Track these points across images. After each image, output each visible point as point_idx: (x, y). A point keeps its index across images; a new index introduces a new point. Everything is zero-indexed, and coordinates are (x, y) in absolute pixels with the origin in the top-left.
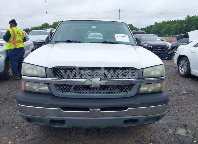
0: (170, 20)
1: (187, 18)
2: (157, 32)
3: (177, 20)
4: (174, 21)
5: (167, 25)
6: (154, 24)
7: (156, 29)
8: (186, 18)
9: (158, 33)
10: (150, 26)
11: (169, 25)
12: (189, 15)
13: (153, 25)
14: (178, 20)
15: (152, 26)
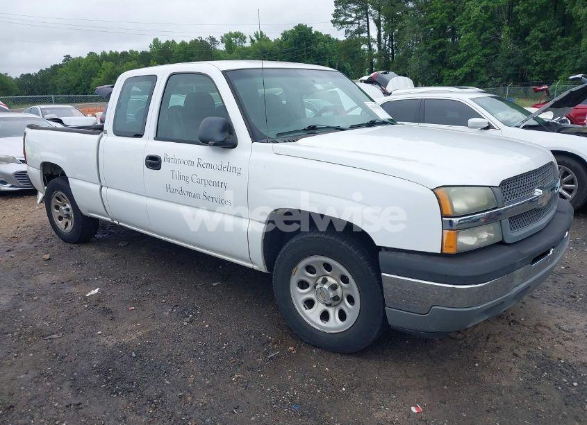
0: (111, 52)
1: (155, 46)
2: (77, 85)
3: (128, 51)
4: (122, 53)
5: (104, 64)
6: (61, 63)
7: (73, 78)
8: (150, 46)
9: (84, 90)
10: (49, 67)
11: (110, 64)
12: (157, 39)
13: (61, 66)
14: (132, 52)
15: (55, 68)
